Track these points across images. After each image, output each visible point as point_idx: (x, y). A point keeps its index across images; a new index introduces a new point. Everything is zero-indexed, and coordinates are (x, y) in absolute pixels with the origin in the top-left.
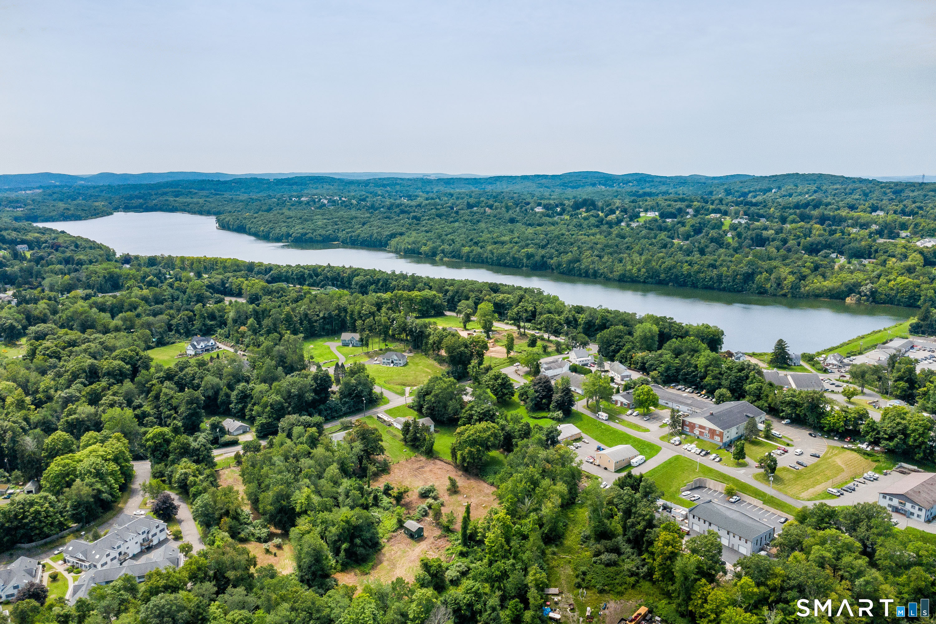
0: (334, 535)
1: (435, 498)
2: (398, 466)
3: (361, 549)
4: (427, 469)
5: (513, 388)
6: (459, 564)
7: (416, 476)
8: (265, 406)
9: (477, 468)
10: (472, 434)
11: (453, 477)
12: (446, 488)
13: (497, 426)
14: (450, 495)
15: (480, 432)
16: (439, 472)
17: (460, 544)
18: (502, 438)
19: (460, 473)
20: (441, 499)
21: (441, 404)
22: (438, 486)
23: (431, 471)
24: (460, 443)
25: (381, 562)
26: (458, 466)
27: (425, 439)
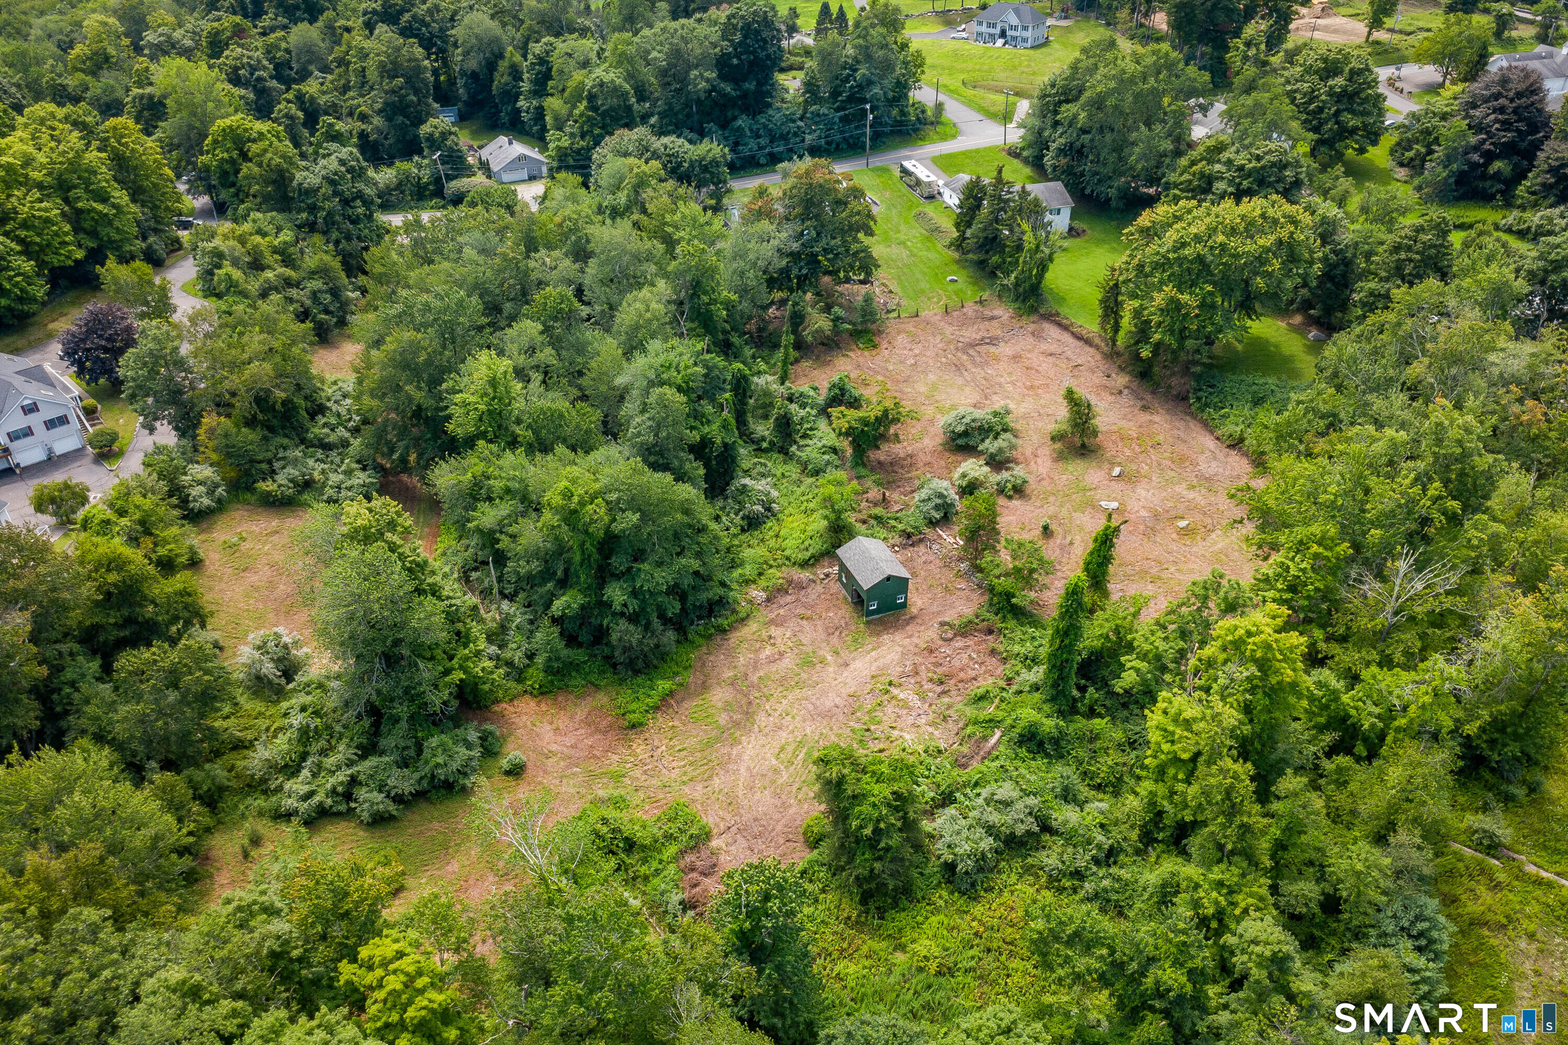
0: (536, 554)
1: (997, 463)
2: (910, 327)
3: (623, 624)
4: (1005, 350)
5: (1381, 113)
6: (1006, 791)
7: (958, 368)
8: (577, 97)
9: (1186, 371)
10: (1197, 238)
11: (1082, 392)
12: (1052, 428)
13: (1306, 219)
14: (1060, 457)
15: (1233, 231)
16: (1046, 365)
17: (1036, 688)
18: (1317, 269)
19: (1122, 380)
20: (1019, 471)
21: (1109, 137)
22: (1026, 416)
23: (1016, 358)
24: (1141, 267)
25: (705, 687)
26: (1118, 354)
27: (1019, 248)
